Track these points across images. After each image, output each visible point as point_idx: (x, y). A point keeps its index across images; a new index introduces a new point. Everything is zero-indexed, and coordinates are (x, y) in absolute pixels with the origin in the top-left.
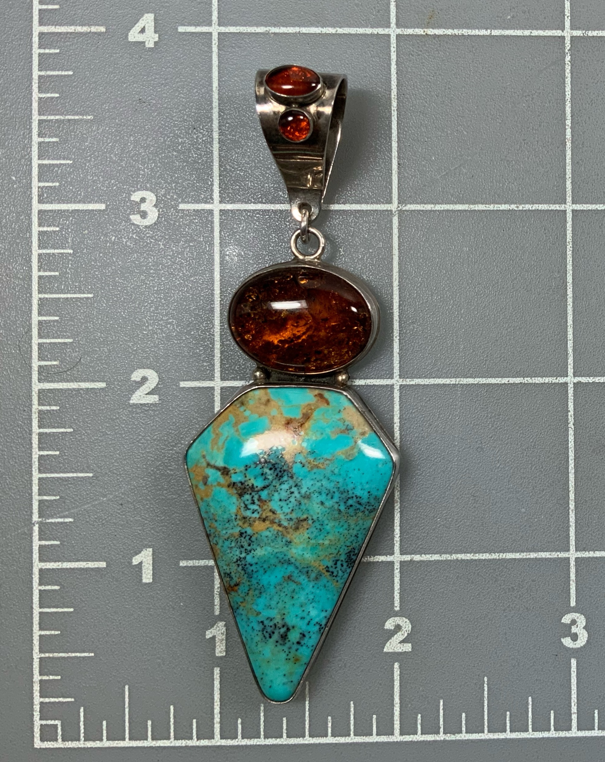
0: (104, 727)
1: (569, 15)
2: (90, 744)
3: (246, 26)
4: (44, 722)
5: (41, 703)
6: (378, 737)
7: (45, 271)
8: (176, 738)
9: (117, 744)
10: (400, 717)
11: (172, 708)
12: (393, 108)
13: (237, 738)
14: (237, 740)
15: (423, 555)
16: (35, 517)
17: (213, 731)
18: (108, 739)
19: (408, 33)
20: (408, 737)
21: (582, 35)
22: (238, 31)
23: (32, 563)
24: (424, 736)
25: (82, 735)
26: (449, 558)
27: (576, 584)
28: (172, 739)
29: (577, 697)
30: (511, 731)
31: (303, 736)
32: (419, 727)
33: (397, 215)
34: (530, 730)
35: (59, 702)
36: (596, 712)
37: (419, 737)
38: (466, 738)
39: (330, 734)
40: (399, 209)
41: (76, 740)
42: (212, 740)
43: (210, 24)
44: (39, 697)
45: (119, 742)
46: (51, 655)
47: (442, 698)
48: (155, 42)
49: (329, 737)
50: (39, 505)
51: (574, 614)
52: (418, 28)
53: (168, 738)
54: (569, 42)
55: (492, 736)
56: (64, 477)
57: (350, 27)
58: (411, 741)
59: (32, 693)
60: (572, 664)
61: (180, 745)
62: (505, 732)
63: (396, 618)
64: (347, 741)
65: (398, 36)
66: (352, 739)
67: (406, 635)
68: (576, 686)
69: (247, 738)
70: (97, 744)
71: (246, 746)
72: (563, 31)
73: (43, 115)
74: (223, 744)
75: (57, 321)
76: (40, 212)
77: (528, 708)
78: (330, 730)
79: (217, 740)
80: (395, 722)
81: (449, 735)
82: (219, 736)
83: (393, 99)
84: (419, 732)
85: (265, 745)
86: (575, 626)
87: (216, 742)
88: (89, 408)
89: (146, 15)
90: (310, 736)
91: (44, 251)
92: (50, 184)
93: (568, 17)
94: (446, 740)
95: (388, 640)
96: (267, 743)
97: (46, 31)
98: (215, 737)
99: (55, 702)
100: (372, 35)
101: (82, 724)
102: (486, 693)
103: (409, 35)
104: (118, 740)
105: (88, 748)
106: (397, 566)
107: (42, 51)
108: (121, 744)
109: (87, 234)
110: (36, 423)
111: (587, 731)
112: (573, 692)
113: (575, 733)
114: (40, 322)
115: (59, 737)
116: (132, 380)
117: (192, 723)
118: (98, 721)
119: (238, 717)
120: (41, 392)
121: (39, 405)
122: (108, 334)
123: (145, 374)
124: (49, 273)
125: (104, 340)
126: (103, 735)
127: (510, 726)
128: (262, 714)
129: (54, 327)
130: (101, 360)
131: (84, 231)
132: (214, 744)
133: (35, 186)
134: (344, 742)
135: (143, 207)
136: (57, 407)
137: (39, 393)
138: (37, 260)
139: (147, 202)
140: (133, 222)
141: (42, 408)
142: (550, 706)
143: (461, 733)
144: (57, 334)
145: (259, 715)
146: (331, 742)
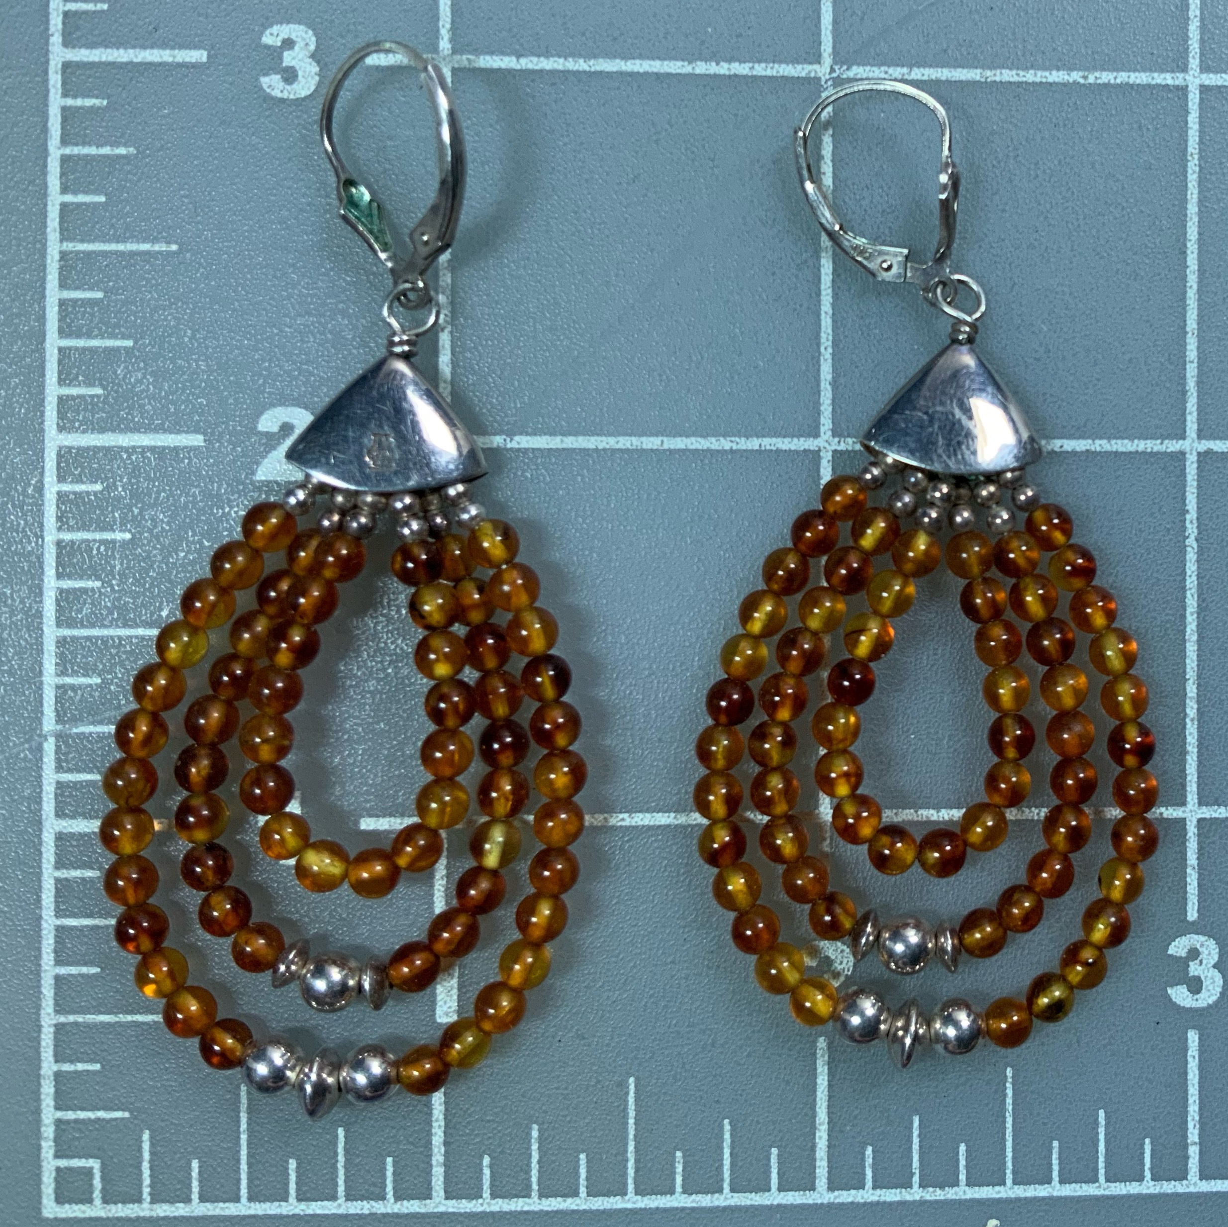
0: (195, 1174)
2: (164, 1210)
4: (63, 1163)
5: (59, 1123)
6: (782, 1194)
7: (75, 193)
8: (349, 1198)
9: (222, 1209)
10: (829, 1152)
11: (341, 1132)
13: (481, 1197)
14: (480, 1201)
16: (49, 723)
17: (430, 1182)
18: (203, 1199)
20: (845, 1193)
23: (40, 822)
24: (878, 1192)
25: (146, 1191)
26: (935, 818)
27: (1200, 874)
28: (341, 1200)
29: (1200, 1109)
30: (1061, 1181)
31: (624, 1193)
32: (869, 1173)
34: (1102, 1178)
35: (98, 1120)
37: (868, 1195)
38: (968, 1196)
39: (679, 1188)
40: (834, 75)
41: (133, 1201)
42: (428, 1201)
44: (52, 1109)
45: (227, 1204)
46: (80, 1019)
47: (917, 1112)
49: (677, 1195)
50: (56, 697)
51: (1196, 937)
53: (334, 1197)
55: (1021, 1192)
56: (112, 638)
58: (852, 1203)
59: (38, 1101)
60: (1190, 1041)
61: (359, 1212)
62: (1050, 1183)
64: (716, 1203)
66: (726, 1199)
67: (841, 978)
68: (1197, 1086)
69: (504, 1196)
70: (180, 1210)
71: (501, 1214)
74: (451, 1210)
75: (102, 300)
76: (67, 66)
77: (1098, 1133)
78: (679, 1180)
79: (437, 1200)
80: (818, 1164)
81: (931, 1189)
82: (442, 1193)
84: (869, 1182)
85: (542, 1211)
86: (1197, 962)
87: (436, 1207)
88: (164, 490)
90: (636, 1194)
91: (76, 150)
92: (90, 7)
94: (926, 1201)
96: (546, 1209)
98: (434, 1194)
99: (90, 1119)
101: (145, 1165)
102: (1009, 1100)
104: (224, 1202)
105: (159, 1219)
108: (231, 1210)
109: (163, 117)
110: (53, 520)
111: (1219, 1182)
112: (1191, 1101)
113: (1195, 1184)
114: (62, 303)
115: (97, 1194)
116: (261, 433)
117: (385, 1163)
118: (183, 1162)
119: (484, 1153)
120: (63, 454)
121: (59, 481)
122: (208, 332)
123: (287, 420)
124: (81, 198)
125: (199, 344)
126: (191, 1192)
127: (1060, 1172)
128: (535, 1147)
129: (92, 315)
130: (192, 387)
131: (159, 109)
132: (431, 1210)
133: (57, 10)
134: (709, 1205)
135: (289, 59)
136: (98, 487)
137: (59, 456)
138: (58, 170)
139: (297, 48)
140: (268, 91)
141: (66, 487)
142: (1144, 1129)
143: (958, 1185)
144: (100, 329)
145: (529, 1148)
146: (682, 1205)
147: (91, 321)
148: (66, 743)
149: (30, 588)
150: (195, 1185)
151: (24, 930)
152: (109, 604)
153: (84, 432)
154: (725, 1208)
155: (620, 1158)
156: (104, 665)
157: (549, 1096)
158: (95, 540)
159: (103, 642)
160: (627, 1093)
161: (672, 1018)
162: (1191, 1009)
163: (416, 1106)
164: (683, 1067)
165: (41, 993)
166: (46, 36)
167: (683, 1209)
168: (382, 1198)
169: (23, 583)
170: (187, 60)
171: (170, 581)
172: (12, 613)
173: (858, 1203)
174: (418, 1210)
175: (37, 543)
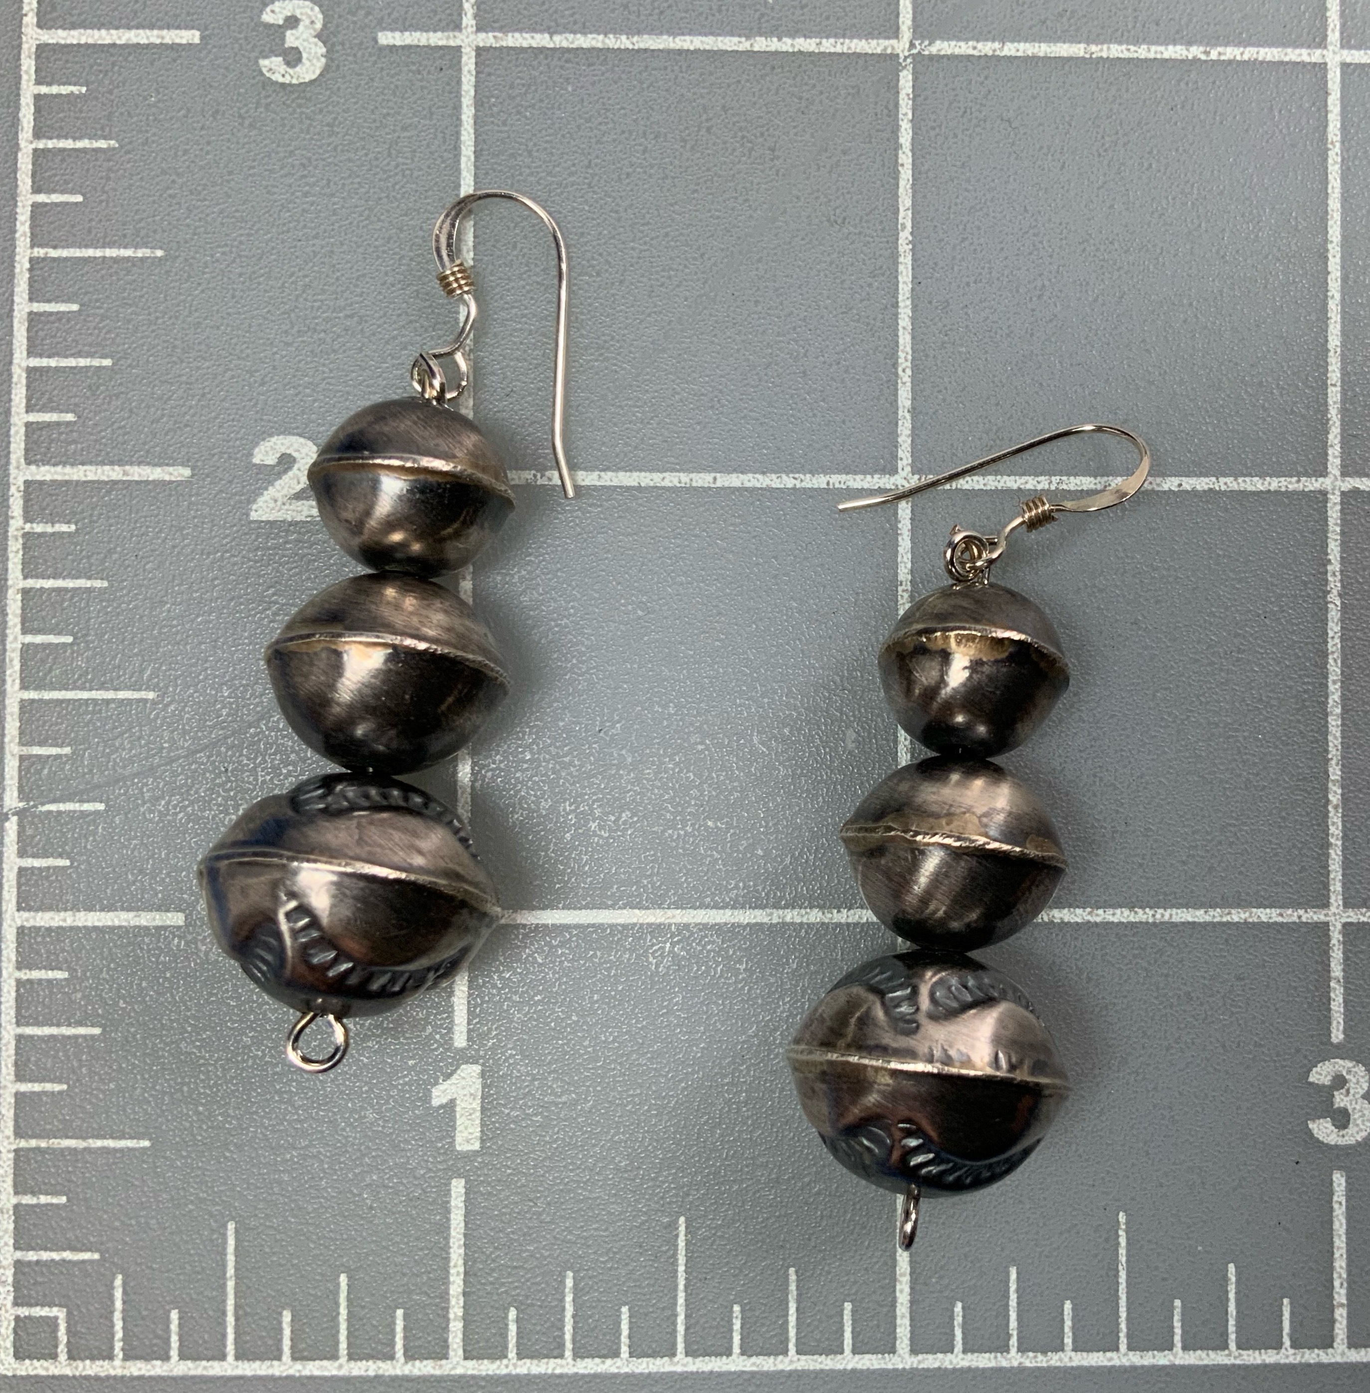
0: (174, 1327)
2: (138, 1368)
4: (23, 1311)
5: (18, 1264)
6: (857, 1357)
7: (48, 192)
8: (351, 1357)
9: (205, 1368)
10: (911, 1307)
11: (343, 1279)
13: (506, 1357)
14: (505, 1361)
17: (447, 1338)
18: (183, 1357)
20: (930, 1357)
24: (969, 1356)
25: (118, 1345)
27: (1346, 988)
28: (343, 1360)
29: (1348, 1265)
30: (1185, 1348)
31: (672, 1354)
32: (958, 1334)
33: (910, 68)
34: (1232, 1345)
35: (64, 1261)
37: (958, 1359)
38: (1074, 1364)
39: (736, 1349)
40: (914, 51)
41: (103, 1357)
42: (444, 1362)
44: (12, 1249)
45: (211, 1363)
46: (43, 1144)
47: (1013, 1262)
49: (734, 1356)
50: (20, 770)
51: (1341, 1062)
53: (334, 1357)
55: (1136, 1359)
56: (86, 701)
58: (939, 1368)
60: (1335, 1184)
61: (363, 1373)
62: (1171, 1349)
64: (780, 1367)
66: (791, 1362)
68: (1344, 1237)
69: (532, 1356)
70: (156, 1368)
71: (529, 1380)
74: (470, 1372)
75: (77, 313)
76: (41, 50)
77: (1227, 1292)
78: (737, 1339)
79: (455, 1360)
80: (899, 1321)
81: (1031, 1354)
82: (460, 1352)
84: (959, 1345)
85: (576, 1374)
86: (1344, 1091)
87: (454, 1368)
88: (147, 532)
90: (687, 1354)
91: (50, 144)
94: (1025, 1369)
96: (581, 1371)
98: (451, 1353)
99: (53, 1260)
101: (117, 1317)
102: (1122, 1251)
104: (208, 1360)
105: (133, 1378)
108: (215, 1369)
109: (152, 106)
110: (19, 566)
112: (1337, 1254)
113: (1342, 1352)
114: (32, 317)
115: (62, 1348)
116: (256, 465)
117: (393, 1317)
118: (159, 1312)
119: (510, 1305)
120: (32, 492)
121: (26, 521)
122: (198, 351)
123: (288, 452)
124: (56, 198)
126: (169, 1347)
127: (1182, 1336)
128: (569, 1298)
129: (67, 332)
130: (180, 415)
131: (145, 99)
132: (446, 1373)
134: (772, 1369)
135: (292, 39)
136: (72, 528)
137: (27, 492)
138: (30, 167)
139: (301, 27)
140: (268, 75)
141: (34, 528)
142: (1282, 1287)
143: (1063, 1350)
144: (75, 347)
145: (562, 1300)
146: (740, 1368)
147: (66, 338)
148: (32, 823)
150: (174, 1339)
152: (82, 664)
153: (54, 465)
154: (791, 1373)
155: (668, 1312)
156: (76, 734)
157: (586, 1238)
158: (67, 589)
159: (75, 706)
160: (677, 1236)
161: (728, 1149)
162: (1336, 1146)
163: (430, 1249)
164: (743, 1205)
166: (18, 16)
167: (742, 1372)
168: (391, 1357)
170: (178, 41)
171: (153, 638)
173: (946, 1369)
174: (432, 1372)
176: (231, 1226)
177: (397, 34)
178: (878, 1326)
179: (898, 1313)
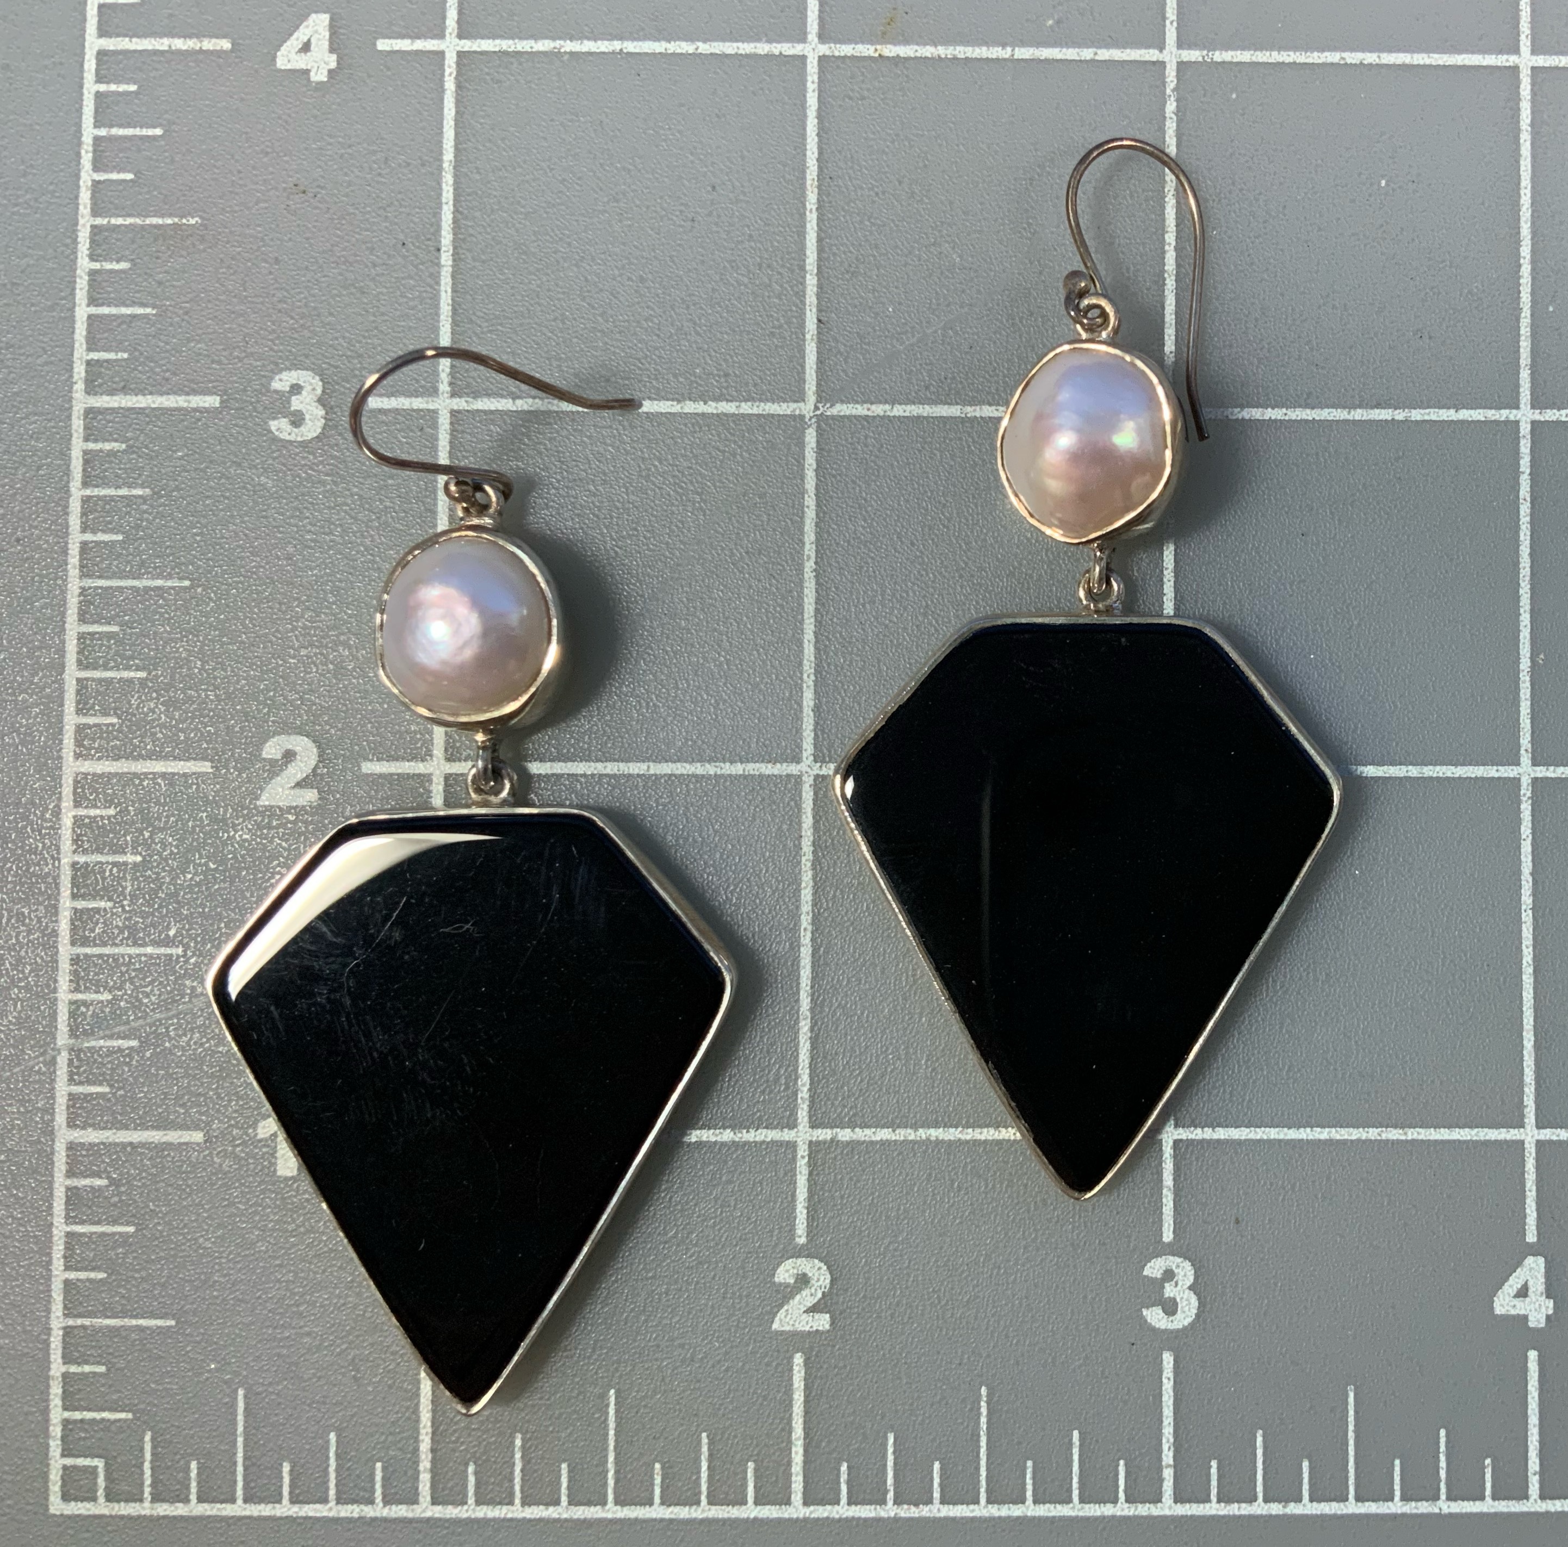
0: (193, 1476)
1: (1175, 18)
2: (164, 1509)
3: (513, 38)
4: (69, 1461)
6: (759, 1508)
7: (94, 532)
8: (339, 1501)
9: (219, 1510)
10: (804, 1468)
11: (332, 1436)
12: (808, 206)
13: (466, 1503)
14: (466, 1507)
15: (857, 1130)
16: (63, 1038)
17: (417, 1488)
18: (200, 1500)
19: (842, 54)
20: (821, 1508)
21: (1200, 59)
22: (497, 49)
23: (52, 1132)
24: (853, 1507)
25: (147, 1490)
26: (912, 1137)
27: (1176, 1196)
28: (332, 1504)
29: (1175, 1432)
30: (1035, 1502)
31: (604, 1503)
32: (844, 1488)
33: (814, 426)
34: (1076, 1498)
35: (103, 1420)
36: (1214, 1464)
37: (843, 1510)
38: (942, 1514)
39: (657, 1500)
40: (818, 412)
41: (135, 1501)
42: (415, 1506)
43: (441, 36)
44: (60, 1409)
45: (223, 1506)
46: (87, 1323)
47: (891, 1430)
48: (330, 71)
49: (656, 1506)
50: (70, 1013)
51: (1171, 1258)
52: (863, 43)
53: (325, 1501)
54: (1174, 73)
55: (995, 1512)
56: (123, 956)
57: (724, 40)
58: (828, 1518)
59: (47, 1400)
60: (1165, 1363)
61: (348, 1515)
62: (1023, 1502)
63: (799, 1261)
64: (694, 1515)
65: (822, 59)
66: (703, 1511)
67: (819, 1295)
68: (1171, 1408)
69: (487, 1503)
70: (180, 1510)
71: (485, 1522)
72: (1161, 51)
73: (100, 216)
74: (437, 1515)
75: (117, 634)
76: (88, 412)
77: (1071, 1454)
78: (657, 1491)
79: (424, 1505)
80: (794, 1478)
81: (905, 1506)
82: (429, 1498)
83: (809, 187)
84: (844, 1500)
85: (524, 1519)
86: (1173, 1283)
87: (424, 1511)
88: (173, 815)
89: (314, 16)
90: (616, 1505)
91: (96, 492)
92: (111, 356)
93: (1172, 23)
94: (900, 1519)
95: (781, 1306)
96: (528, 1516)
97: (112, 48)
98: (421, 1499)
99: (94, 1420)
100: (769, 57)
101: (147, 1466)
102: (983, 1420)
103: (845, 57)
104: (222, 1502)
105: (159, 1518)
106: (802, 1151)
107: (103, 88)
108: (228, 1510)
109: (181, 458)
110: (69, 842)
111: (1194, 1506)
112: (1166, 1422)
113: (1170, 1508)
114: (81, 637)
115: (101, 1493)
116: (264, 759)
117: (374, 1469)
118: (182, 1462)
119: (469, 1460)
120: (80, 782)
121: (76, 807)
122: (218, 663)
123: (290, 747)
124: (101, 537)
125: (208, 674)
126: (189, 1493)
127: (1034, 1490)
128: (518, 1455)
129: (109, 647)
130: (201, 716)
131: (175, 452)
132: (418, 1516)
133: (81, 359)
134: (687, 1516)
135: (296, 403)
136: (112, 812)
137: (76, 782)
138: (79, 509)
139: (304, 393)
140: (276, 433)
141: (82, 812)
142: (1118, 1450)
143: (931, 1503)
144: (115, 661)
145: (513, 1456)
146: (659, 1516)
147: (108, 653)
148: (78, 1057)
149: (46, 907)
150: (194, 1485)
151: (35, 1236)
152: (120, 924)
153: (99, 759)
154: (703, 1521)
155: (601, 1469)
156: (115, 983)
157: (533, 1405)
158: (107, 863)
159: (114, 960)
160: (608, 1405)
161: (652, 1333)
162: (1166, 1331)
163: (404, 1414)
164: (663, 1380)
165: (50, 1296)
166: (70, 383)
167: (662, 1520)
169: (40, 904)
170: (201, 405)
171: (178, 902)
172: (29, 932)
173: (833, 1519)
174: (406, 1515)
175: (53, 864)
176: (241, 1392)
177: (385, 400)
178: (776, 1481)
179: (793, 1470)
